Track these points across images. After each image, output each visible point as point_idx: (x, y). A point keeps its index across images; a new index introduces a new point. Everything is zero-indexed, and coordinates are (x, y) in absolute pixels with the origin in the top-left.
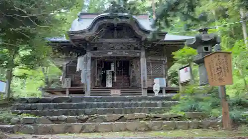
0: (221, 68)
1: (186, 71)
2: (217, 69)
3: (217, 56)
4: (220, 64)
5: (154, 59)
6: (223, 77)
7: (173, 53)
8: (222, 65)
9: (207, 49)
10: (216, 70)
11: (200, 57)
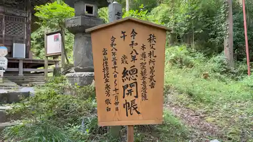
0: (134, 71)
1: (56, 39)
2: (125, 73)
3: (128, 33)
4: (134, 59)
5: (9, 12)
6: (138, 101)
7: (37, 8)
8: (137, 64)
9: (90, 10)
10: (120, 76)
11: (79, 23)
